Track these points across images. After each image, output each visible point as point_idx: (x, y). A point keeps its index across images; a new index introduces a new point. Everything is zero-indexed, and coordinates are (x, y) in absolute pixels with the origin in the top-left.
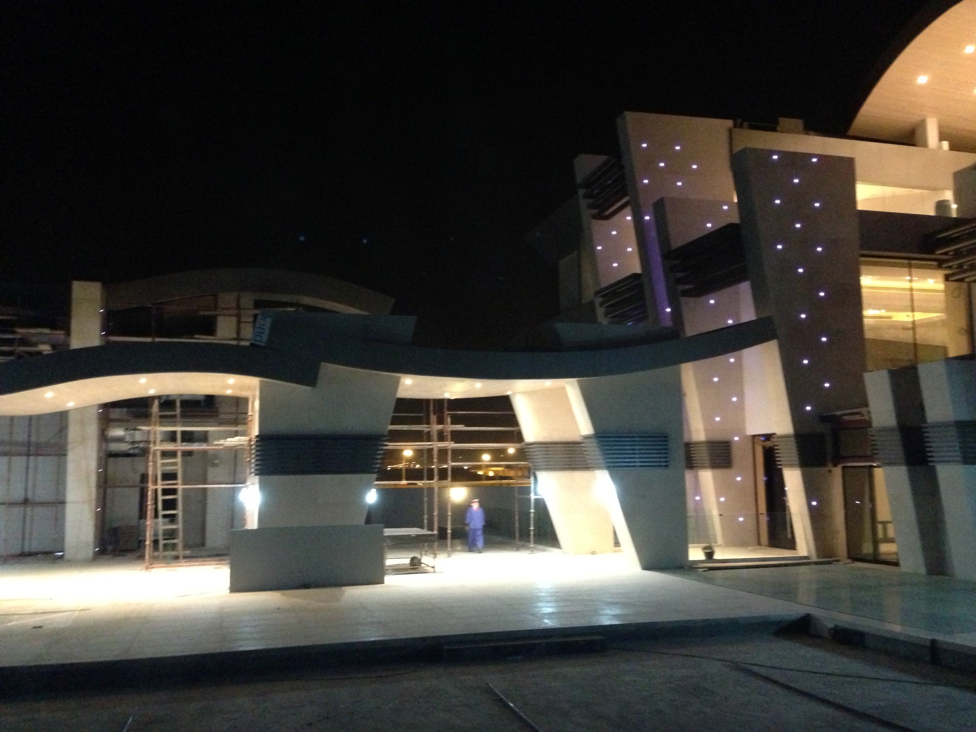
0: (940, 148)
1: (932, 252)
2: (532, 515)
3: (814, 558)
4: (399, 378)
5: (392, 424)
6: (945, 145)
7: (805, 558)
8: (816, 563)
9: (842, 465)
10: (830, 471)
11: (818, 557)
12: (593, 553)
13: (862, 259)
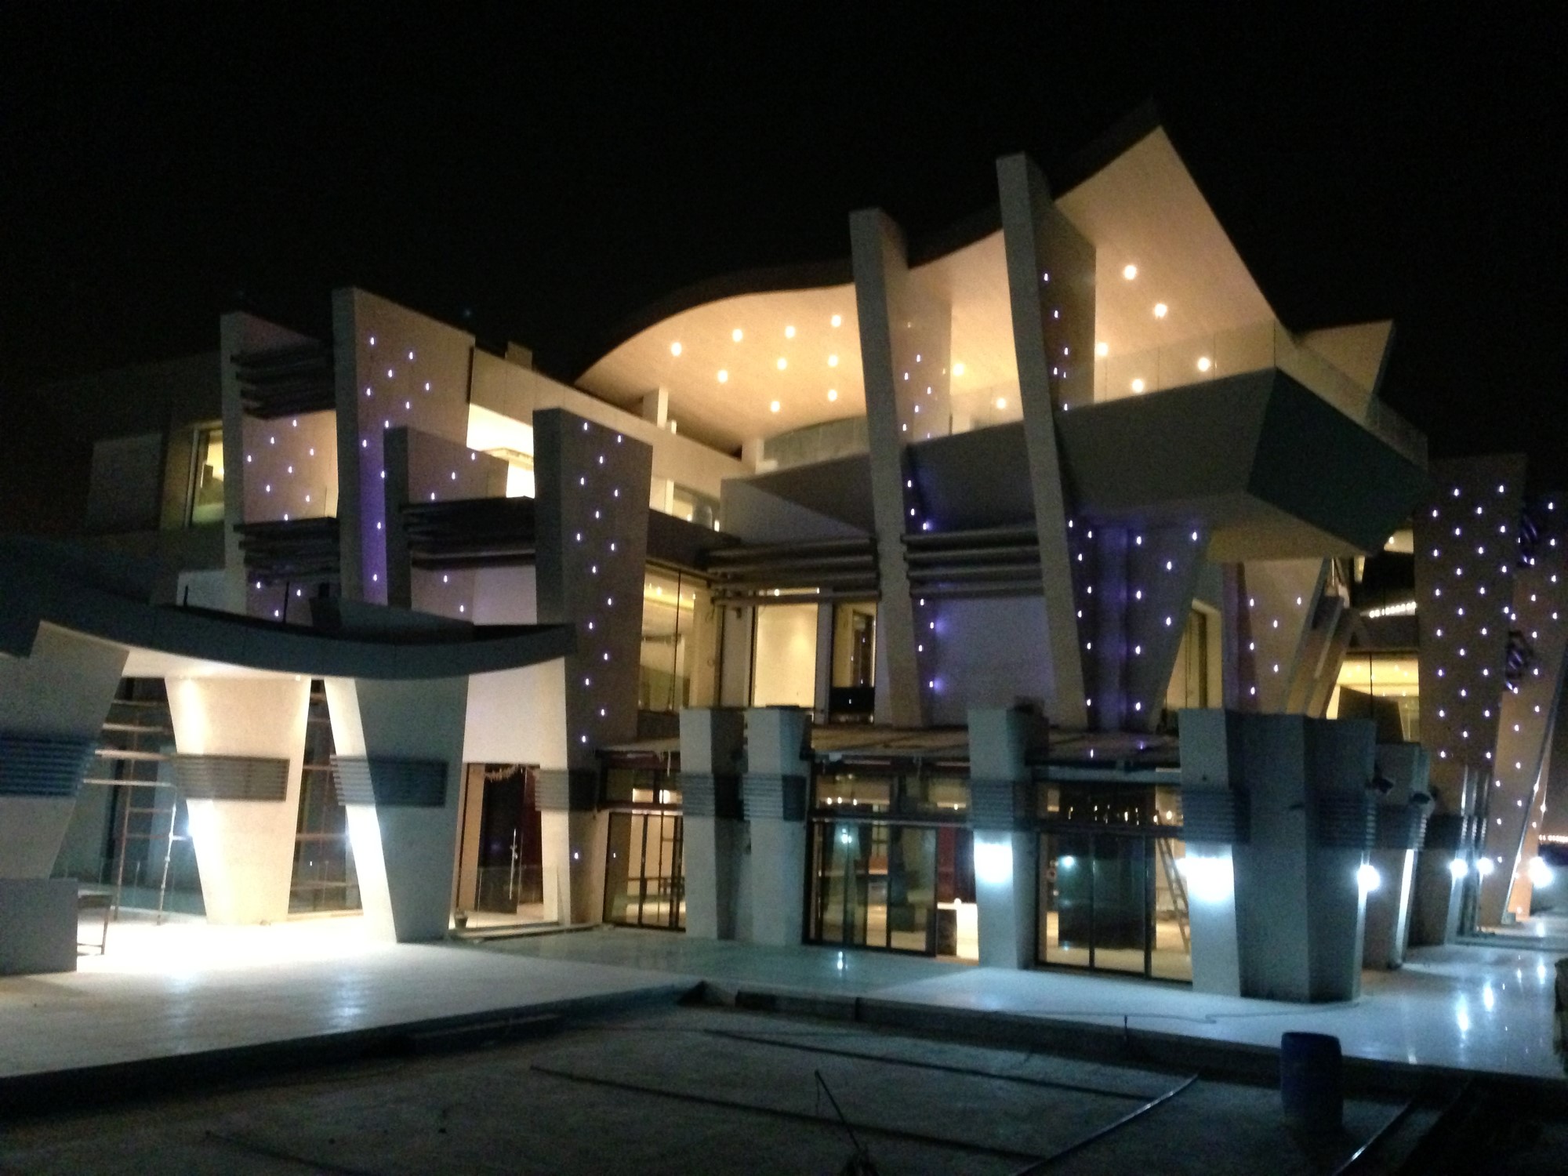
0: (668, 428)
1: (704, 568)
2: (167, 866)
3: (568, 925)
4: (127, 653)
5: (108, 720)
6: (674, 426)
7: (557, 924)
8: (570, 931)
9: (612, 810)
10: (594, 817)
11: (572, 922)
12: (262, 923)
13: (648, 566)
